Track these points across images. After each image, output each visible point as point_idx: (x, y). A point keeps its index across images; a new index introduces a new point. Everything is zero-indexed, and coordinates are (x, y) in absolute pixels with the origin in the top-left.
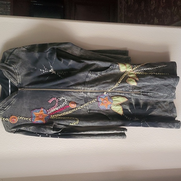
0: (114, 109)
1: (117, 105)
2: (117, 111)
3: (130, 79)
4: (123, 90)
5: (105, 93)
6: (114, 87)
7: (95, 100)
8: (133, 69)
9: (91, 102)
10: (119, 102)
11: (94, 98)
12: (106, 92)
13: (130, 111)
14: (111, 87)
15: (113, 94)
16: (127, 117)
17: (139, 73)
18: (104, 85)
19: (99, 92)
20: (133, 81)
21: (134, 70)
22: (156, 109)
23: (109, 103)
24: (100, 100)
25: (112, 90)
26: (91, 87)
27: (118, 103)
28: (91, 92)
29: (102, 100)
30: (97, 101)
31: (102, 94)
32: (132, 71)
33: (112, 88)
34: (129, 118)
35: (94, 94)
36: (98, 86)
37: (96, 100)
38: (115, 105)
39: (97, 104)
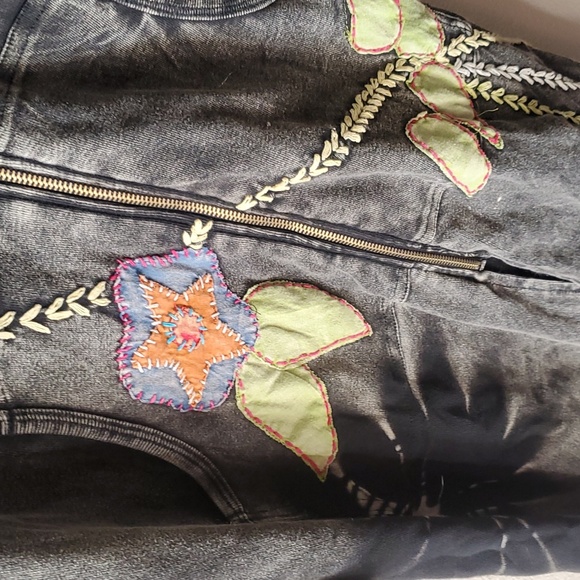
0: (257, 404)
1: (288, 375)
2: (284, 434)
3: (435, 124)
4: (366, 218)
5: (199, 231)
6: (298, 179)
7: (84, 302)
8: (447, 43)
9: (41, 319)
10: (305, 347)
11: (74, 275)
12: (205, 218)
13: (391, 436)
14: (274, 173)
15: (266, 250)
16: (363, 495)
17: (495, 95)
18: (203, 137)
19: (143, 214)
20: (467, 145)
21: (453, 61)
22: (558, 423)
23: (222, 343)
24: (137, 300)
25: (269, 209)
26: (66, 131)
27: (294, 347)
28: (48, 202)
29: (154, 309)
30: (112, 313)
31: (162, 239)
32: (440, 58)
33: (281, 187)
34: (377, 504)
35: (86, 226)
36: (147, 140)
37: (97, 296)
38: (269, 372)
39: (100, 339)
